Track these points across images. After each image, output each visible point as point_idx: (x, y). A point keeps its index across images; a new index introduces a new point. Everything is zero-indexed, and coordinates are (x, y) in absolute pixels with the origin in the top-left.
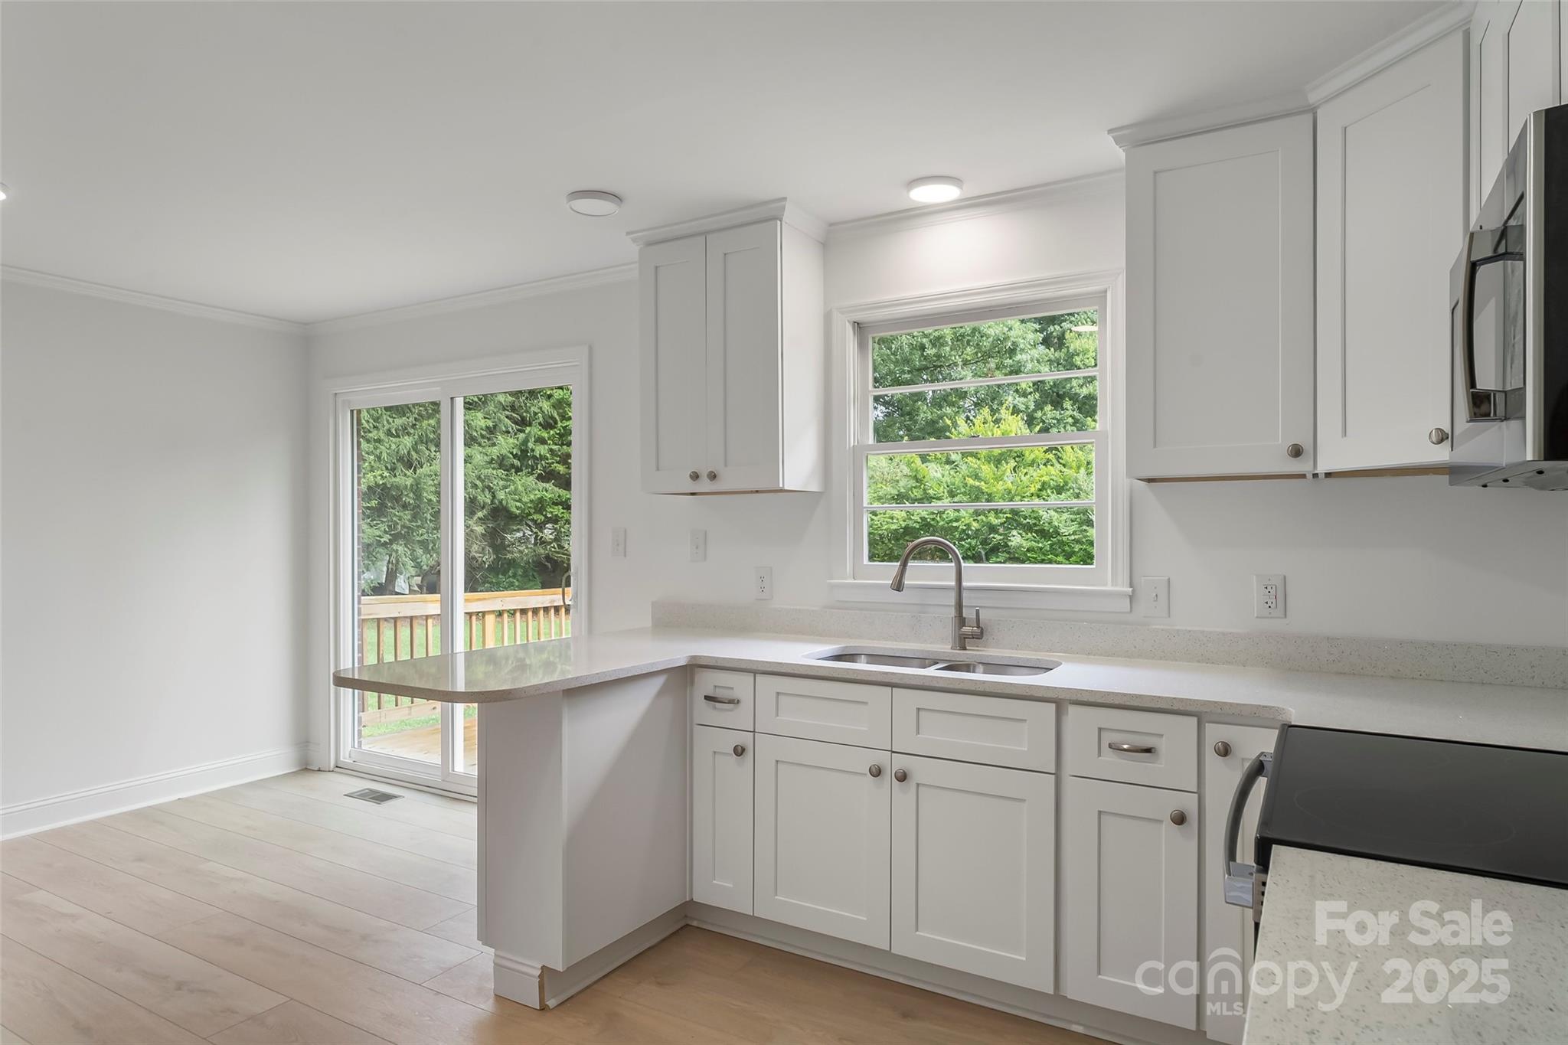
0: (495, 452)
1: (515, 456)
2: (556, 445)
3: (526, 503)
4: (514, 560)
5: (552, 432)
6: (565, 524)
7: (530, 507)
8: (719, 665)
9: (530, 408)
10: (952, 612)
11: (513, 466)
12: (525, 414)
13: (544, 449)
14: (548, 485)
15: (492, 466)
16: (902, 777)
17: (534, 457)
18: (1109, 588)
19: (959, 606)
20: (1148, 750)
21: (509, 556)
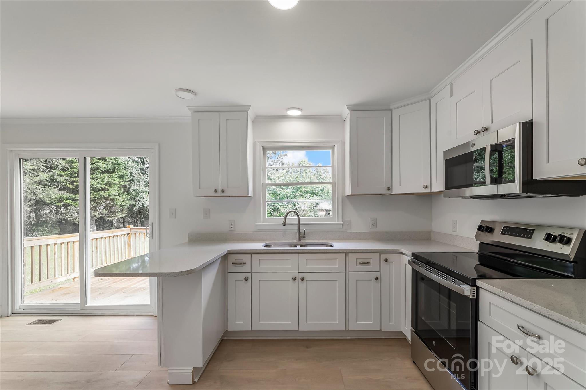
0: (37, 179)
1: (47, 181)
2: (68, 177)
3: (54, 199)
4: (47, 221)
5: (66, 173)
6: (73, 207)
7: (56, 201)
8: (238, 252)
9: (55, 163)
10: (297, 231)
11: (46, 185)
12: (52, 165)
13: (63, 179)
14: (64, 192)
15: (36, 184)
16: (303, 279)
17: (57, 182)
18: (337, 222)
19: (299, 229)
20: (367, 263)
21: (44, 219)
